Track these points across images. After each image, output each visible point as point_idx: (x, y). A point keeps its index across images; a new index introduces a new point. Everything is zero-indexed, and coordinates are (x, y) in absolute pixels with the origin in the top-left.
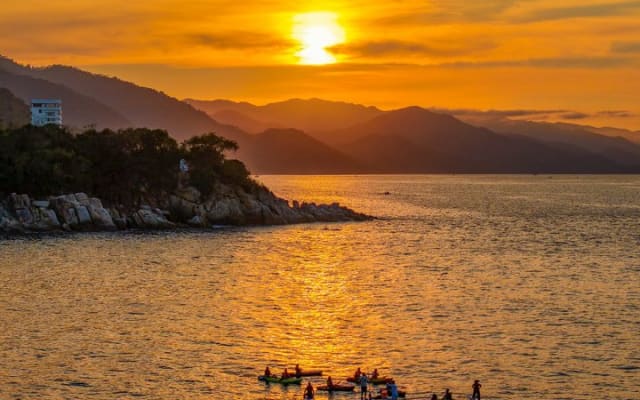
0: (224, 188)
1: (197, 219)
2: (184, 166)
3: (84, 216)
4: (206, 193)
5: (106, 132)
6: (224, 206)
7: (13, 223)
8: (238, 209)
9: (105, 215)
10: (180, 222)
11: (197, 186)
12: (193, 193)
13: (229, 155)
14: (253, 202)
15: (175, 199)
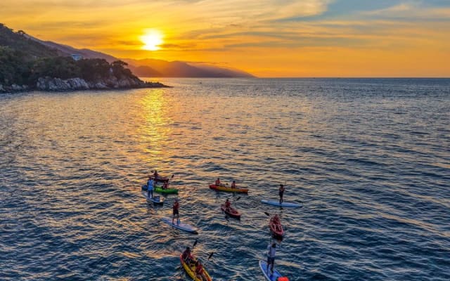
0: (124, 77)
1: (116, 86)
2: (111, 70)
3: (79, 85)
4: (119, 79)
5: (87, 59)
6: (124, 82)
7: (56, 87)
8: (129, 83)
9: (86, 85)
10: (111, 87)
11: (116, 77)
12: (115, 78)
13: (125, 67)
14: (133, 81)
15: (109, 80)
